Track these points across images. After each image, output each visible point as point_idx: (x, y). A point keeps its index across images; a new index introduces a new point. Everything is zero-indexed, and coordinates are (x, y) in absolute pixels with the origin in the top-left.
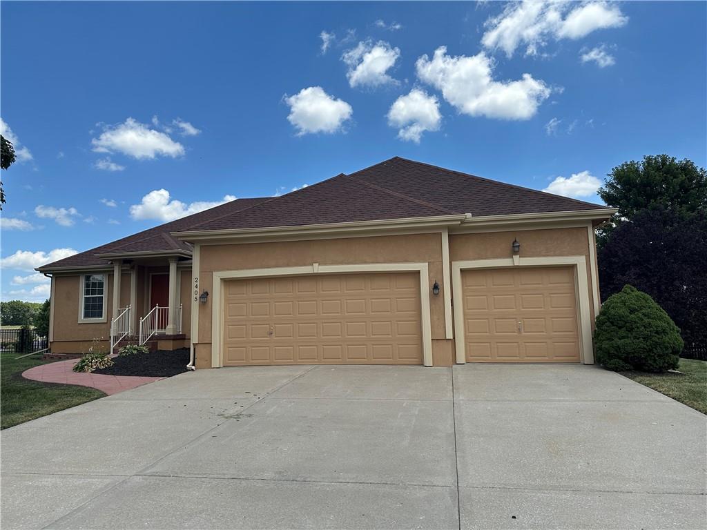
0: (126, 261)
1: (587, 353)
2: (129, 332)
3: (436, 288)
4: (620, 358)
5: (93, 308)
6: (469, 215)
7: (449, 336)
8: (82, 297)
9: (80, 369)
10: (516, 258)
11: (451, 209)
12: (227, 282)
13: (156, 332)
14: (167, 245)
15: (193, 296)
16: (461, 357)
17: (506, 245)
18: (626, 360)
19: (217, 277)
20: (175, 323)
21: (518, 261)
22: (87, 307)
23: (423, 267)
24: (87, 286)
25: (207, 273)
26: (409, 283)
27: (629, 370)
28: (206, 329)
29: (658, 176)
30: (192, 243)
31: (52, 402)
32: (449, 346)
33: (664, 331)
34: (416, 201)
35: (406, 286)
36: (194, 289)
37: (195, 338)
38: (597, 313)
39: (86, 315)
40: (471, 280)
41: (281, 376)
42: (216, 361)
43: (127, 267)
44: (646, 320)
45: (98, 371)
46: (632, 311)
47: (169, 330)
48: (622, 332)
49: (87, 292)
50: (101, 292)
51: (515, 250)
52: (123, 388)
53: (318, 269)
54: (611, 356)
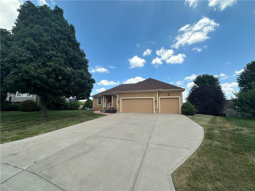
0: (105, 95)
1: (180, 112)
2: (106, 107)
3: (156, 101)
4: (185, 113)
5: (100, 103)
6: (161, 89)
7: (158, 109)
8: (98, 101)
9: (101, 112)
10: (169, 96)
11: (158, 88)
12: (122, 99)
13: (110, 107)
14: (111, 93)
15: (117, 102)
16: (160, 112)
17: (167, 94)
18: (186, 113)
19: (121, 98)
20: (113, 105)
21: (169, 97)
22: (98, 103)
23: (154, 98)
24: (99, 99)
25: (119, 98)
26: (152, 100)
27: (186, 115)
28: (119, 107)
29: (205, 78)
30: (117, 93)
31: (101, 116)
32: (158, 110)
33: (192, 109)
34: (153, 87)
35: (151, 101)
36: (117, 100)
37: (117, 108)
38: (182, 106)
39: (98, 104)
40: (162, 100)
41: (131, 114)
42: (121, 112)
43: (105, 96)
44: (189, 107)
45: (103, 112)
46: (187, 105)
47: (112, 107)
48: (185, 109)
49: (99, 100)
50: (101, 100)
51: (169, 95)
52: (109, 115)
53: (137, 98)
54: (184, 112)
